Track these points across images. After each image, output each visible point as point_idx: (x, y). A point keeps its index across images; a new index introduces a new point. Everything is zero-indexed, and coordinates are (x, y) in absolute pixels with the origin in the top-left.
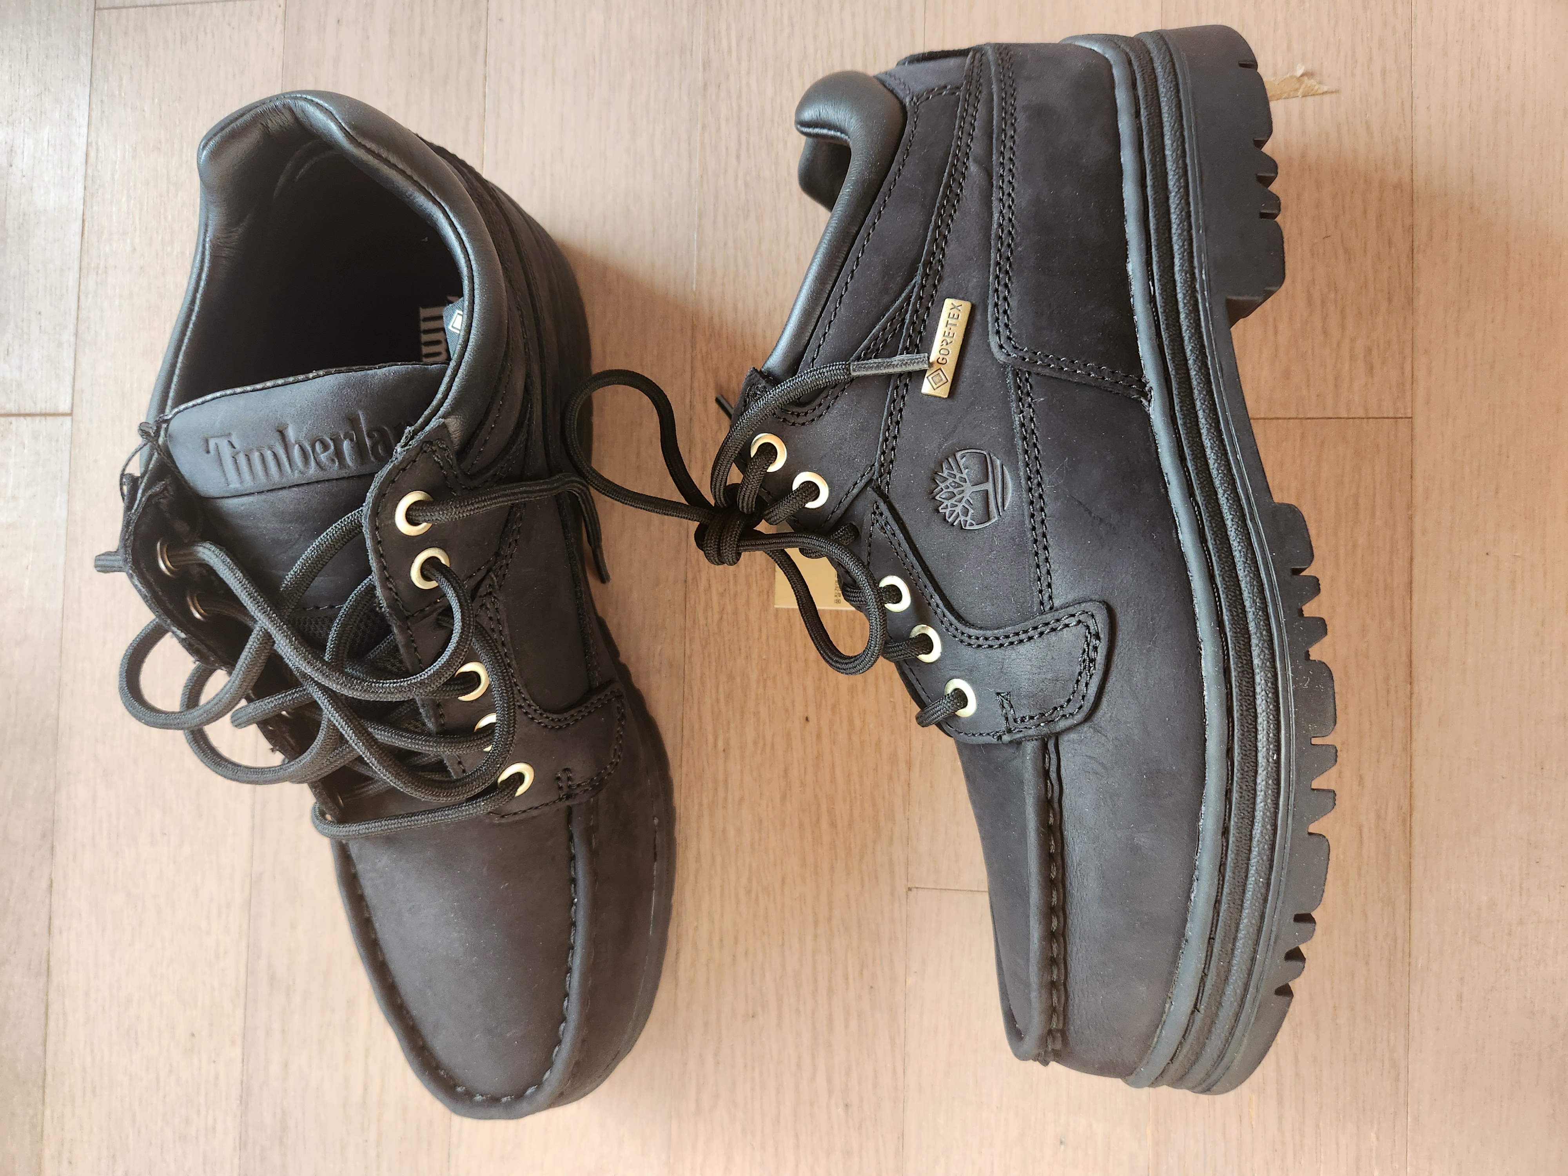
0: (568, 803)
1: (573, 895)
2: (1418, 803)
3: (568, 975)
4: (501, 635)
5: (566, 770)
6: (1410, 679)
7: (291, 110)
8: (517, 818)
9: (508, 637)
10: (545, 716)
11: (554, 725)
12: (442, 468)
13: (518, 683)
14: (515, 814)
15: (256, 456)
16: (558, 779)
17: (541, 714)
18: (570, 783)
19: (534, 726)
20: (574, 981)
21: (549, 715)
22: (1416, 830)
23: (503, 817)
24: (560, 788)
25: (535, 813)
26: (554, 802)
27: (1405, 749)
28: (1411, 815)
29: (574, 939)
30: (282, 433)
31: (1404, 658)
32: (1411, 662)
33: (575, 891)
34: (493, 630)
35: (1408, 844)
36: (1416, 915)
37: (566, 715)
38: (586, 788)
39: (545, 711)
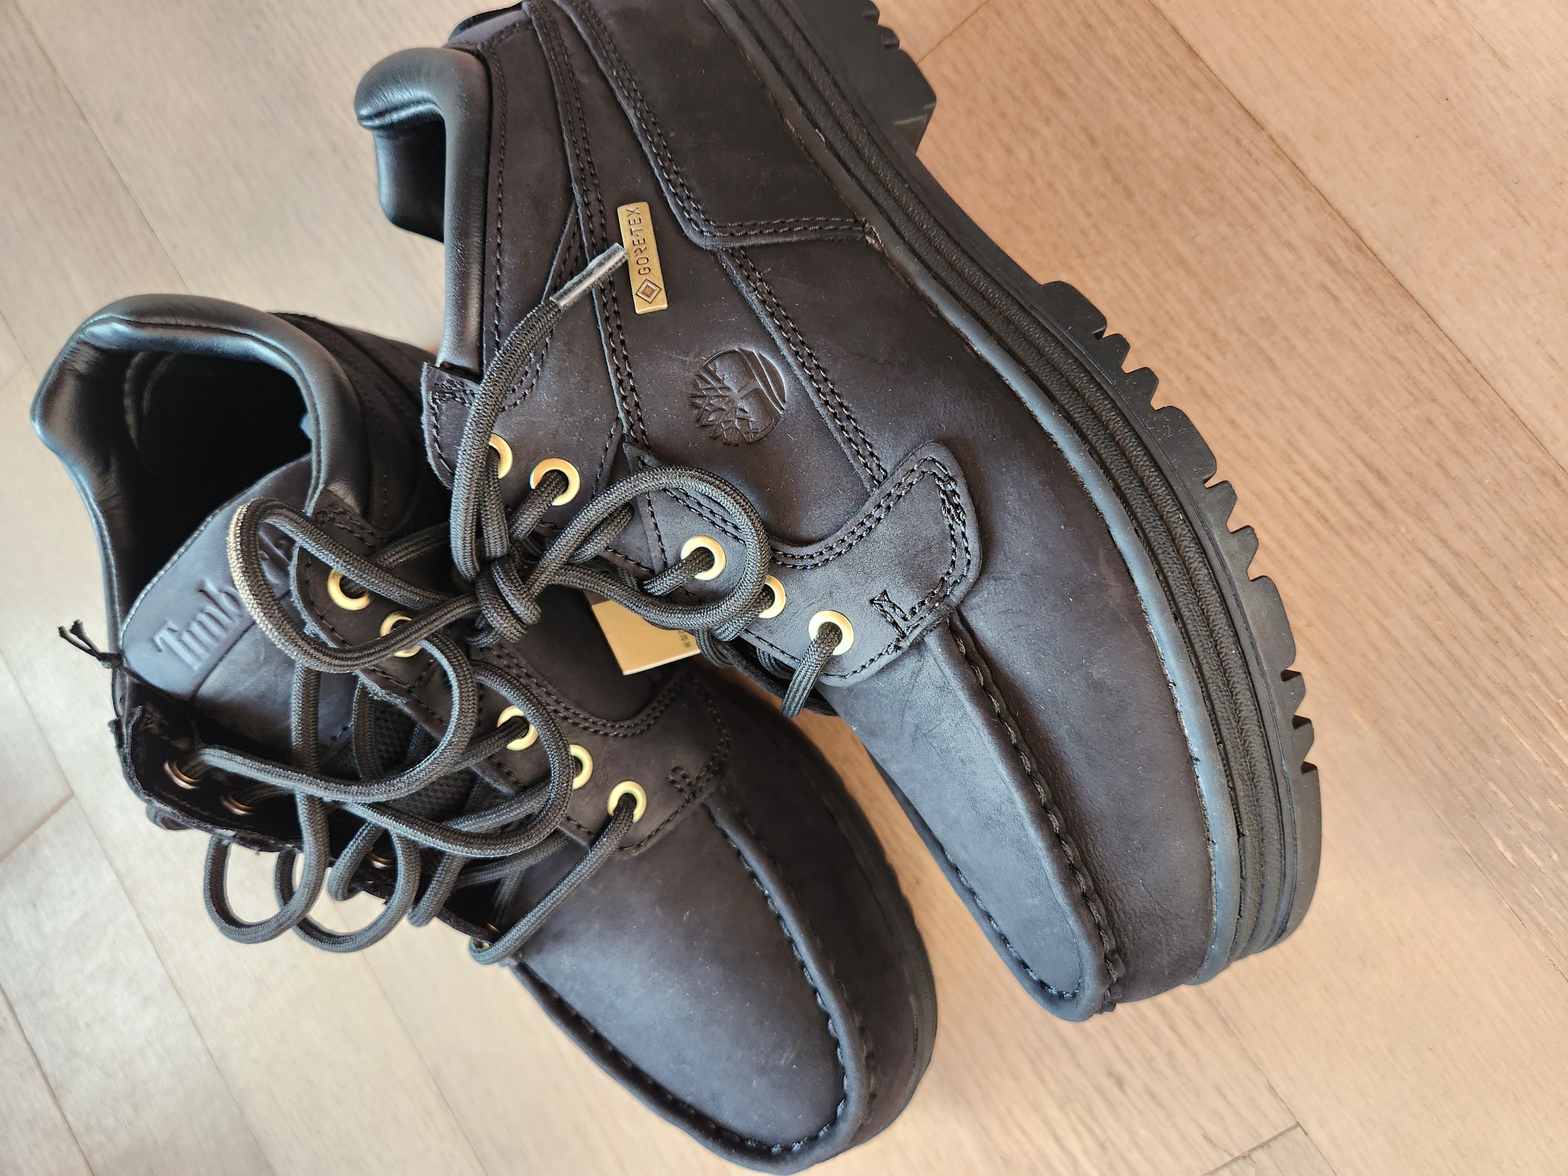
0: (698, 801)
1: (761, 889)
2: (1359, 222)
3: (805, 970)
4: (521, 667)
5: (675, 770)
6: (1259, 125)
7: (85, 343)
8: (654, 840)
9: (529, 666)
10: (617, 726)
11: (633, 731)
12: (351, 532)
13: (569, 706)
14: (650, 837)
15: (195, 628)
16: (673, 782)
17: (613, 727)
18: (688, 780)
19: (611, 741)
20: (814, 973)
21: (622, 724)
22: (1377, 246)
23: (639, 846)
24: (681, 790)
25: (670, 827)
26: (683, 807)
27: (1305, 188)
28: (1361, 239)
29: (788, 930)
30: (203, 591)
31: (1239, 113)
32: (1247, 111)
33: (760, 883)
34: (508, 667)
35: (1380, 264)
36: (1443, 321)
37: (642, 716)
38: (707, 777)
39: (615, 721)
